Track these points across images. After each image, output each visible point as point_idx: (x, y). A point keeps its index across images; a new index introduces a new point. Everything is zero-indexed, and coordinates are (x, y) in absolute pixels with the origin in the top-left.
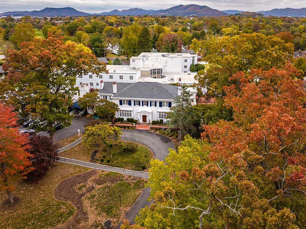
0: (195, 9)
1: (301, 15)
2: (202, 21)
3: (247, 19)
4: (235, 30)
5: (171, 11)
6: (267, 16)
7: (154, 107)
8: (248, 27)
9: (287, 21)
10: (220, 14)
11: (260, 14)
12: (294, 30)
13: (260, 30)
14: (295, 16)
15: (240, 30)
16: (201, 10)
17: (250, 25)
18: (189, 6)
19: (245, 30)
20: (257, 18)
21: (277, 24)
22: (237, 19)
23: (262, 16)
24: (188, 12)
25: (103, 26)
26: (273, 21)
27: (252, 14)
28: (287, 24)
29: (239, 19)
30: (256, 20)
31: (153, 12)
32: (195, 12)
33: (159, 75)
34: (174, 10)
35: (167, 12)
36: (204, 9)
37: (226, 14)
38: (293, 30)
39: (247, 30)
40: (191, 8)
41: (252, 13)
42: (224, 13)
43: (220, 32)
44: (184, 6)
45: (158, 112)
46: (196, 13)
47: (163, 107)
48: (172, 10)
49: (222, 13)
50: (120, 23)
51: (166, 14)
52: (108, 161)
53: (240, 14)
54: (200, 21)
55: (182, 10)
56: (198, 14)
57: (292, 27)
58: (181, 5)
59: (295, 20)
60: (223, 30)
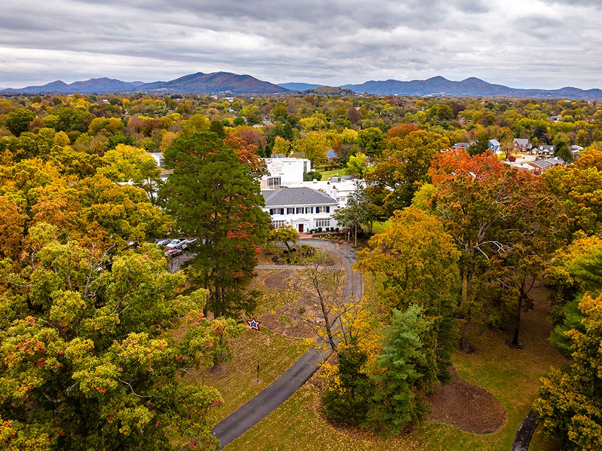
0: (229, 82)
1: (413, 91)
2: (255, 106)
3: (333, 100)
4: (323, 122)
5: (180, 85)
6: (361, 94)
7: (310, 213)
8: (341, 116)
9: (397, 103)
10: (277, 90)
11: (348, 91)
12: (413, 119)
13: (362, 121)
14: (405, 93)
15: (329, 120)
16: (240, 83)
17: (342, 112)
18: (215, 75)
19: (339, 121)
20: (349, 99)
21: (383, 110)
22: (315, 101)
23: (353, 93)
24: (215, 87)
25: (86, 116)
26: (376, 103)
27: (335, 90)
28: (399, 108)
29: (320, 100)
30: (348, 102)
31: (142, 86)
32: (229, 87)
33: (277, 185)
34: (186, 82)
35: (171, 85)
36: (246, 81)
37: (286, 90)
38: (411, 118)
39: (342, 121)
40: (219, 79)
41: (335, 88)
42: (284, 89)
43: (297, 124)
44: (205, 74)
45: (314, 219)
46: (231, 88)
47: (320, 213)
48: (182, 82)
49: (281, 88)
50: (102, 111)
51: (170, 89)
52: (296, 262)
53: (314, 90)
54: (253, 106)
55: (203, 82)
56: (234, 90)
57: (408, 113)
58: (200, 74)
59: (408, 102)
60: (302, 120)
